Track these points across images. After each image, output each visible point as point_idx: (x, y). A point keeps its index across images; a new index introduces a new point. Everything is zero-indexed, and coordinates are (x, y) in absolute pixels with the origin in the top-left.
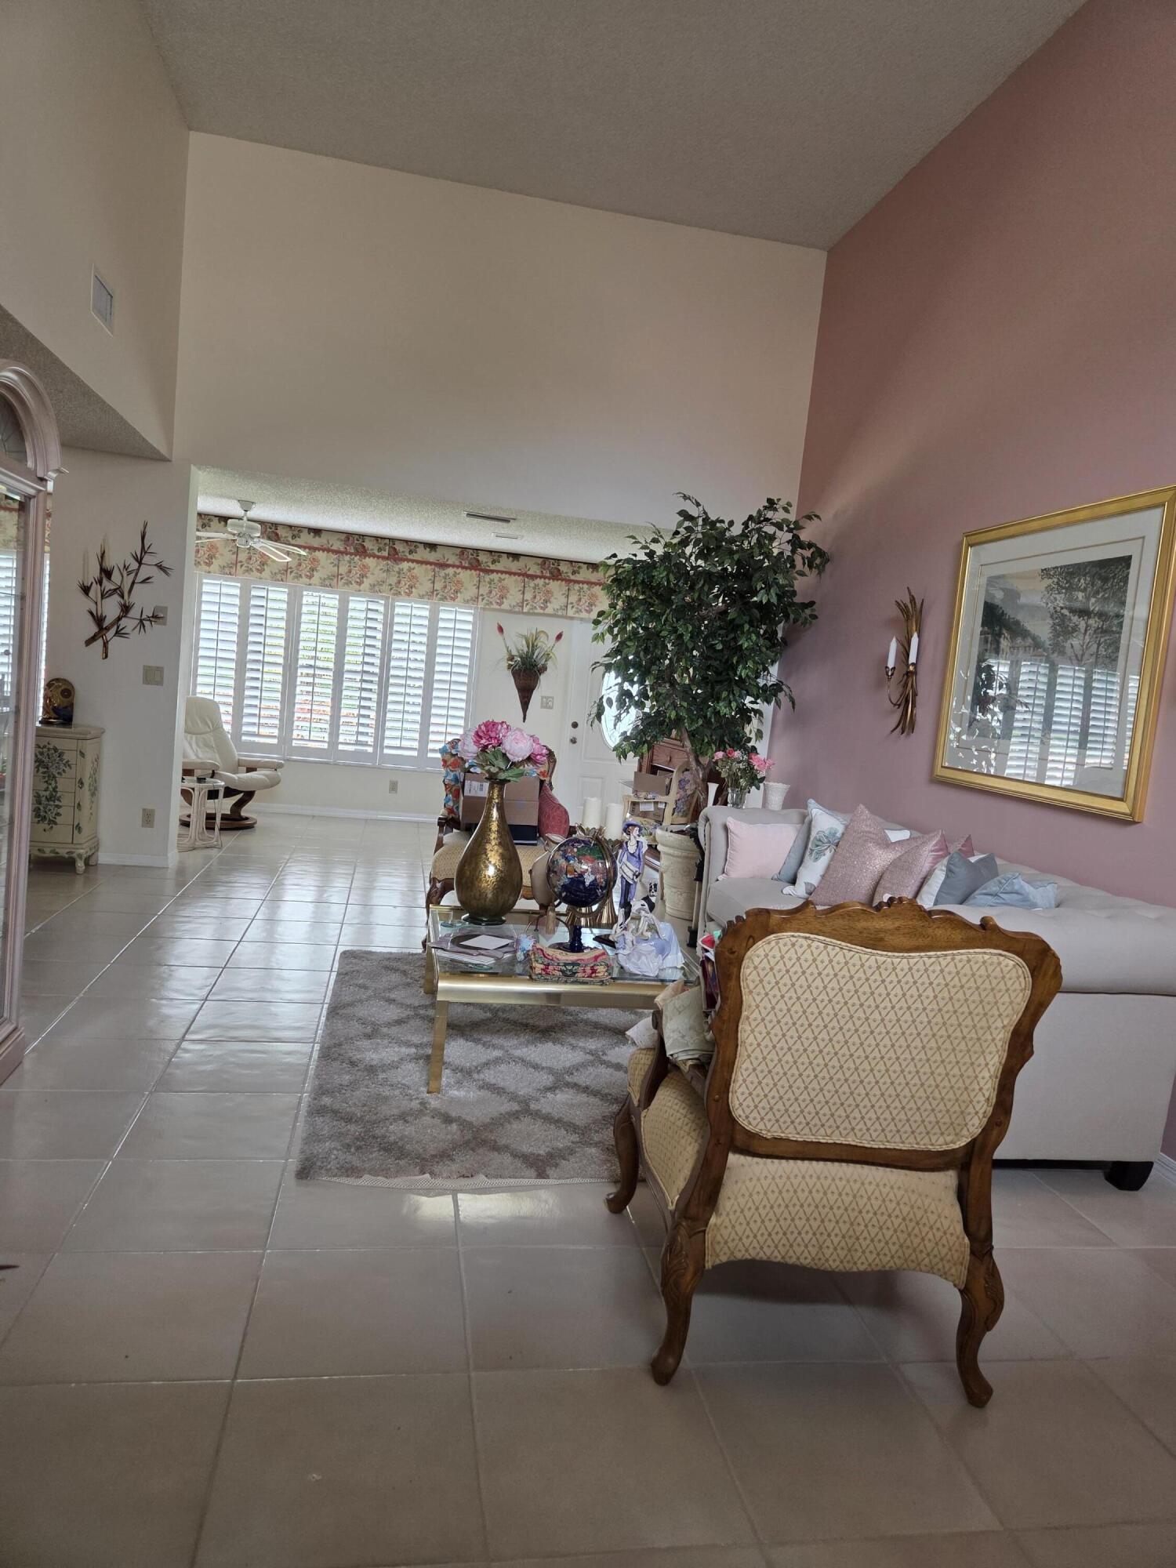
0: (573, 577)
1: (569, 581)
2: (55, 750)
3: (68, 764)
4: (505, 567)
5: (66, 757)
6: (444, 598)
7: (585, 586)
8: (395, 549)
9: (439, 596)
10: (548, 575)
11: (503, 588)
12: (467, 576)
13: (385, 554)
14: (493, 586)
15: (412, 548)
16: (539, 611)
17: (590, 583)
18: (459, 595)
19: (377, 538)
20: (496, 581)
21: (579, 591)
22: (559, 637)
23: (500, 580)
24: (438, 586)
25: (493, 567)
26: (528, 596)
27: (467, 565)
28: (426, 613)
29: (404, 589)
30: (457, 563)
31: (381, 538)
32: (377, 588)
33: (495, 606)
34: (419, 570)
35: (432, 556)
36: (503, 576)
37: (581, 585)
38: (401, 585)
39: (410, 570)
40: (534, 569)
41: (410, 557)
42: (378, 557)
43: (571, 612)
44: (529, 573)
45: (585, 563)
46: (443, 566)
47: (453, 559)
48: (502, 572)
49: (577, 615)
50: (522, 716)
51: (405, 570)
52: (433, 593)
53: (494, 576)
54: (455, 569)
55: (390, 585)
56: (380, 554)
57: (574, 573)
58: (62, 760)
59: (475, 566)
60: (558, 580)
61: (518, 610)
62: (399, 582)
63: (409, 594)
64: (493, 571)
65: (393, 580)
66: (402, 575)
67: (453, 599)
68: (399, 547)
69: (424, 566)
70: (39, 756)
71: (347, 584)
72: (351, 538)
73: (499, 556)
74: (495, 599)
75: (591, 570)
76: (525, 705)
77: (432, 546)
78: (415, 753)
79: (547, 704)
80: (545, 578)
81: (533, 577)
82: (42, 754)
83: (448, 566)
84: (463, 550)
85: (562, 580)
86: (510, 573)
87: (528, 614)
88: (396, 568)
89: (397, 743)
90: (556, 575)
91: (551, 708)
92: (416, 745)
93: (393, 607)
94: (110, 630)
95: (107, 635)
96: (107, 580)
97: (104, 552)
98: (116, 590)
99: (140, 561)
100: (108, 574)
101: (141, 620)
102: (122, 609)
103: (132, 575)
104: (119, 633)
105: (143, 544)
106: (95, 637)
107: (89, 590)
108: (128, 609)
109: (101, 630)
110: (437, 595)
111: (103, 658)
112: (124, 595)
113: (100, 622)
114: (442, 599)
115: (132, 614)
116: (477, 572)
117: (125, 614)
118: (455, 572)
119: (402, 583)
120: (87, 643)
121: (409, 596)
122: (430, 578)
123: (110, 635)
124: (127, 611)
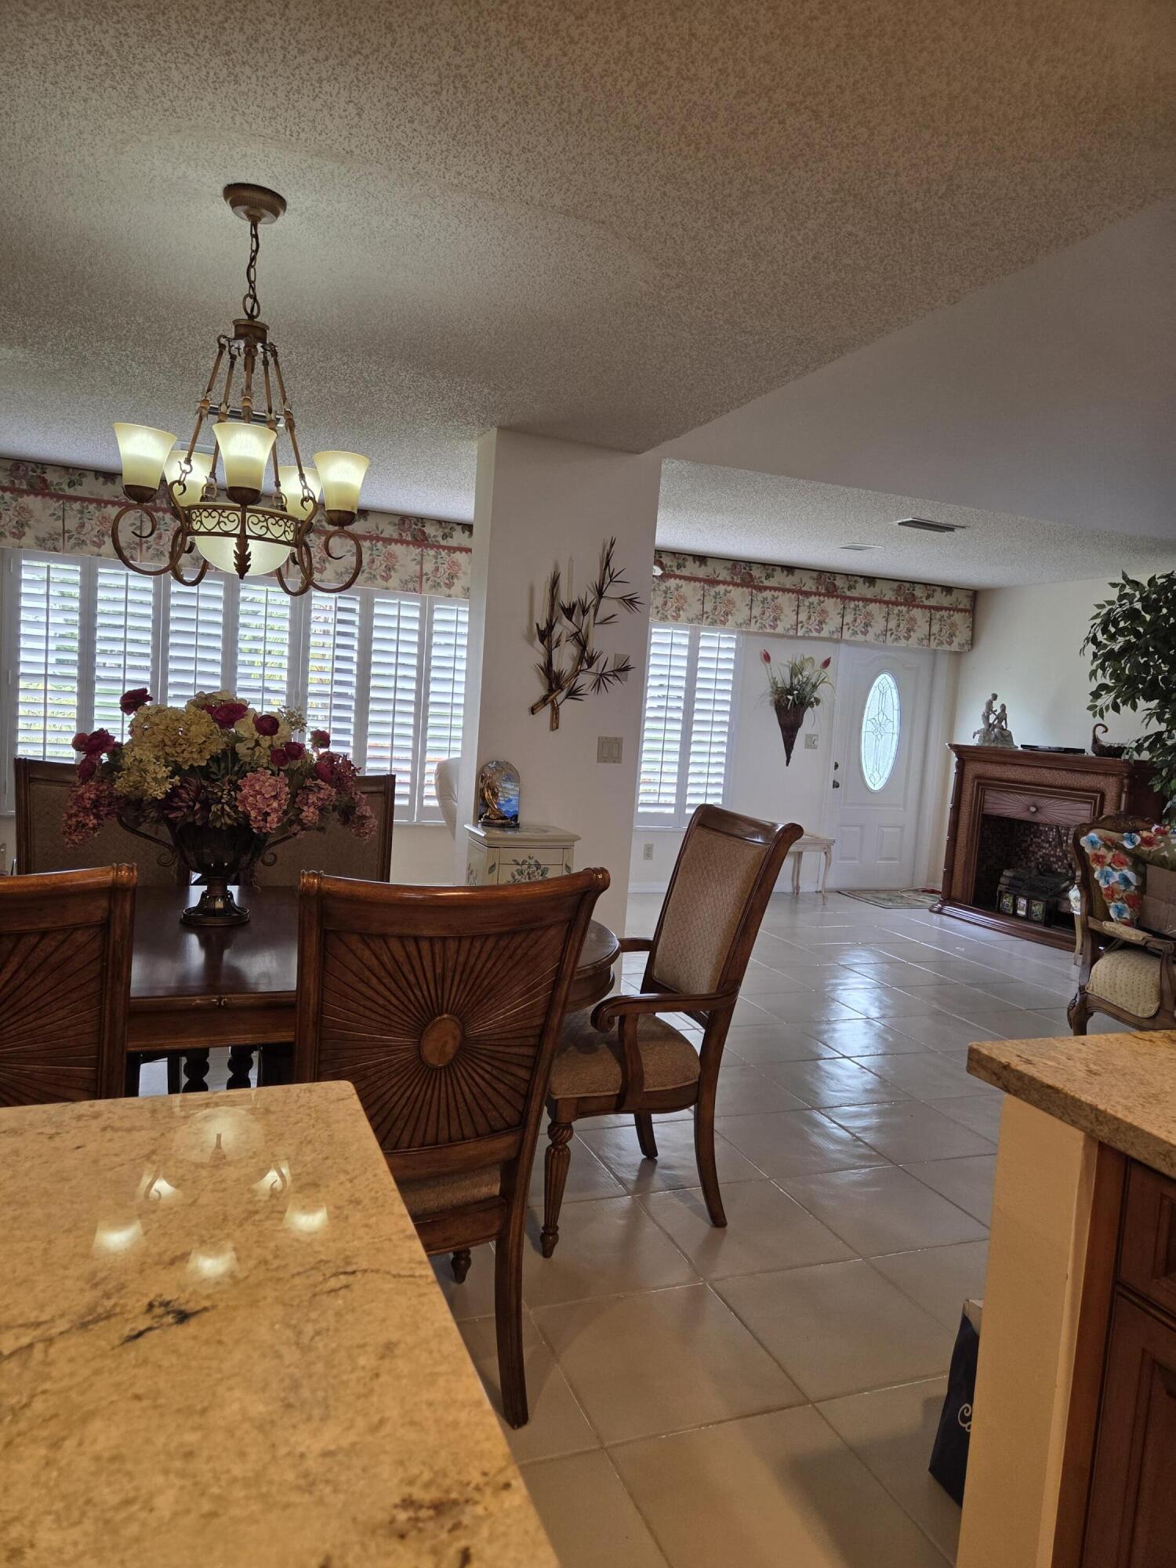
0: (849, 594)
1: (844, 598)
2: (538, 866)
4: (779, 583)
7: (861, 604)
8: (661, 563)
9: (709, 620)
10: (823, 591)
11: (777, 608)
12: (738, 594)
14: (766, 605)
15: (680, 561)
16: (815, 634)
17: (867, 601)
18: (730, 617)
20: (769, 600)
21: (855, 609)
22: (826, 663)
23: (774, 598)
24: (708, 607)
25: (767, 583)
26: (803, 617)
27: (739, 581)
28: (685, 641)
29: (670, 612)
30: (729, 579)
33: (769, 630)
34: (688, 589)
35: (702, 572)
36: (776, 594)
37: (856, 603)
38: (667, 608)
39: (678, 588)
40: (810, 585)
41: (678, 572)
43: (846, 635)
44: (804, 589)
45: (861, 576)
46: (713, 582)
47: (724, 574)
48: (775, 589)
49: (853, 638)
50: (785, 759)
51: (672, 589)
52: (702, 615)
53: (768, 594)
54: (726, 587)
55: (656, 607)
57: (850, 588)
59: (748, 582)
60: (833, 597)
61: (790, 637)
62: (665, 604)
63: (676, 618)
64: (766, 588)
65: (658, 601)
66: (669, 595)
67: (724, 623)
68: (665, 560)
69: (692, 583)
70: (517, 877)
73: (773, 570)
74: (768, 622)
75: (867, 584)
76: (789, 746)
77: (702, 559)
78: (671, 810)
79: (811, 743)
80: (820, 594)
81: (807, 594)
82: (521, 873)
83: (718, 583)
84: (736, 562)
85: (837, 597)
86: (784, 590)
87: (803, 638)
88: (662, 586)
89: (653, 799)
90: (832, 592)
91: (815, 748)
92: (673, 800)
94: (562, 690)
95: (557, 698)
96: (565, 620)
97: (555, 582)
98: (575, 635)
99: (600, 593)
100: (569, 612)
101: (601, 675)
102: (580, 662)
103: (592, 611)
104: (573, 694)
105: (605, 569)
106: (544, 701)
107: (545, 635)
108: (591, 661)
109: (551, 691)
110: (707, 618)
111: (552, 729)
112: (585, 642)
113: (553, 680)
114: (712, 624)
115: (593, 669)
116: (750, 589)
117: (585, 666)
118: (726, 590)
119: (669, 604)
120: (533, 711)
121: (677, 620)
122: (699, 597)
123: (561, 696)
124: (590, 664)
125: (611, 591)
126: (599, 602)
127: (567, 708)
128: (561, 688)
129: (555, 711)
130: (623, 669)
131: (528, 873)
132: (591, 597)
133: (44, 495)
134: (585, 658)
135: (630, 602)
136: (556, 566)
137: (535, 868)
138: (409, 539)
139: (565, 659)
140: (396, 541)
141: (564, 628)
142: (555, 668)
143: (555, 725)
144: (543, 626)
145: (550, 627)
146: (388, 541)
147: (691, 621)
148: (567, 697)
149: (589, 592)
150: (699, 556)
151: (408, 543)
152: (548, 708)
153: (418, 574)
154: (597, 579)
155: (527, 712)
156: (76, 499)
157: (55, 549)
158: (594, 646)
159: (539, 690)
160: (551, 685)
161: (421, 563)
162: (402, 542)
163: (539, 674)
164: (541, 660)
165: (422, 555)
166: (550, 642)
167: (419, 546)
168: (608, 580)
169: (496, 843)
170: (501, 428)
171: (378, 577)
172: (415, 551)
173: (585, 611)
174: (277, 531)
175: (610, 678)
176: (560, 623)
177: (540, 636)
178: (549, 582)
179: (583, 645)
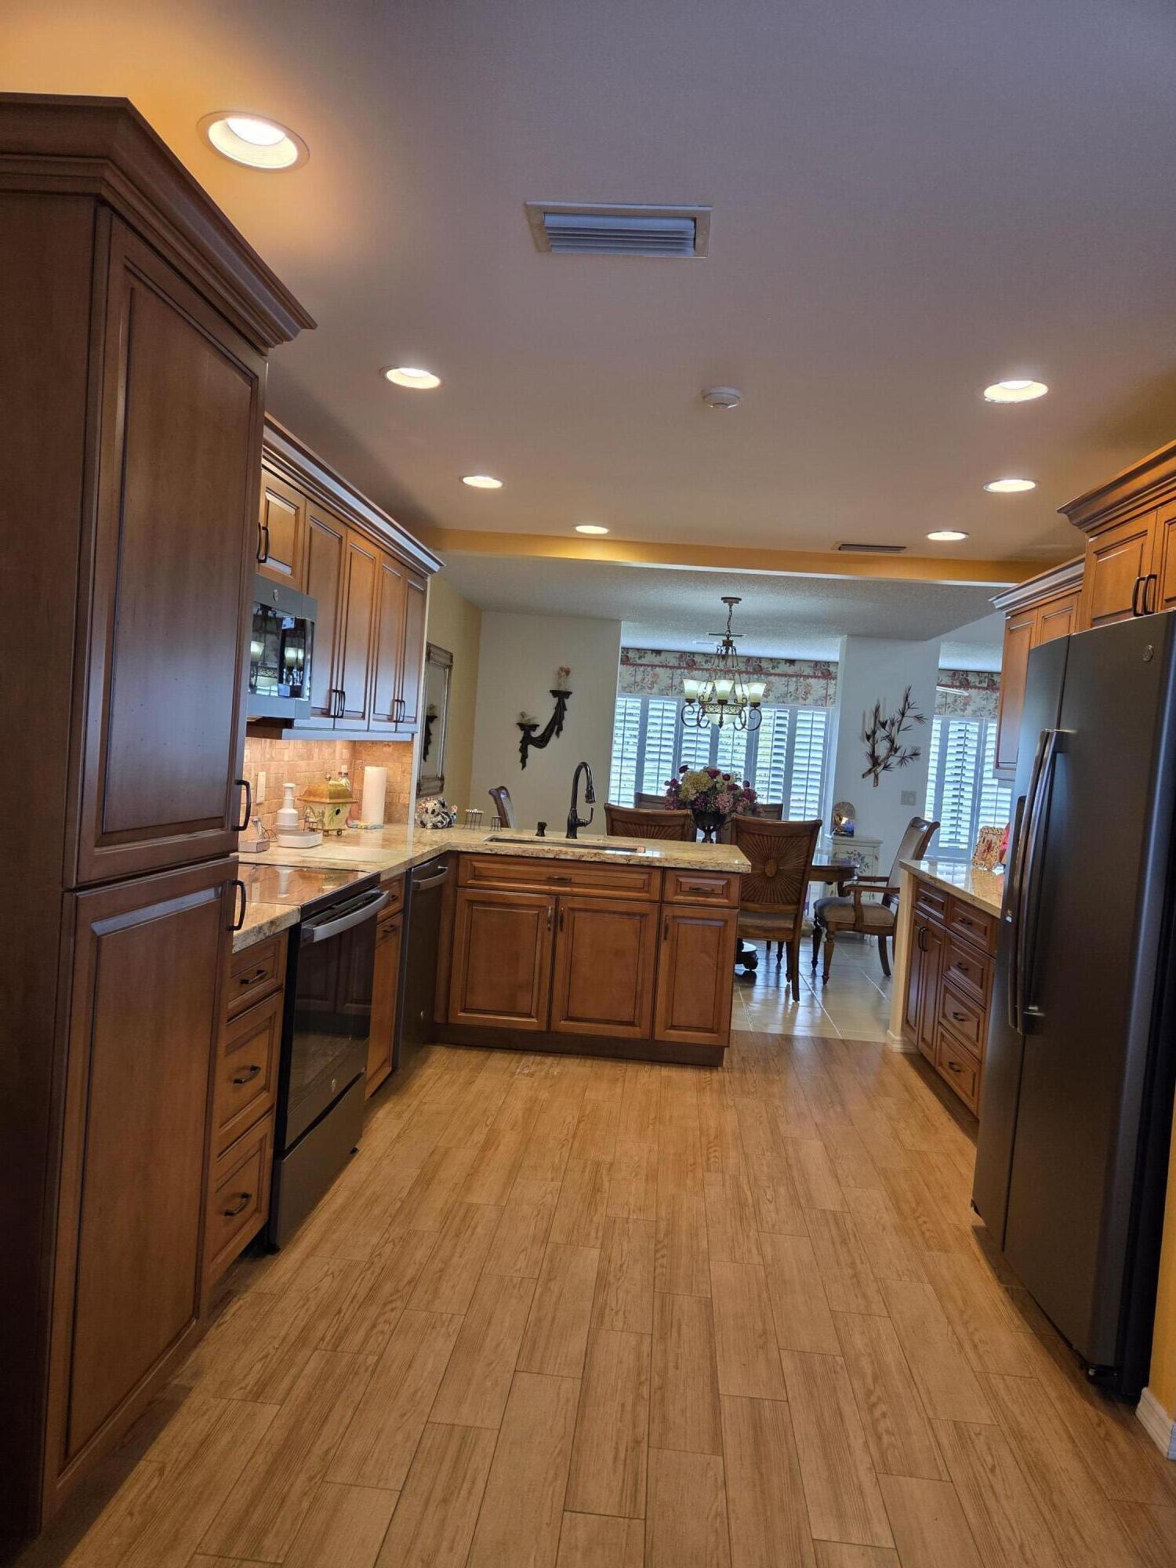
93: (986, 728)
95: (877, 770)
96: (882, 729)
97: (877, 710)
98: (887, 736)
99: (903, 714)
100: (884, 725)
101: (902, 758)
102: (891, 750)
103: (897, 724)
104: (886, 767)
106: (869, 772)
107: (870, 737)
108: (896, 750)
109: (874, 766)
111: (874, 786)
112: (894, 740)
113: (875, 760)
115: (898, 754)
117: (893, 753)
120: (863, 776)
123: (880, 769)
124: (896, 752)
125: (908, 713)
126: (902, 720)
127: (883, 775)
128: (880, 765)
129: (876, 777)
130: (916, 754)
131: (854, 859)
132: (898, 717)
133: (627, 664)
134: (893, 749)
135: (919, 718)
136: (878, 702)
137: (858, 856)
139: (882, 749)
140: (812, 677)
141: (881, 733)
142: (876, 754)
143: (877, 785)
144: (869, 733)
145: (874, 732)
148: (883, 769)
149: (896, 714)
152: (872, 775)
154: (901, 706)
155: (860, 777)
156: (641, 665)
157: (631, 692)
158: (897, 743)
159: (867, 766)
160: (874, 763)
163: (867, 756)
164: (869, 750)
166: (874, 741)
168: (907, 707)
170: (849, 635)
171: (800, 698)
173: (893, 724)
174: (733, 711)
175: (908, 760)
176: (880, 730)
177: (868, 737)
178: (874, 710)
179: (892, 742)
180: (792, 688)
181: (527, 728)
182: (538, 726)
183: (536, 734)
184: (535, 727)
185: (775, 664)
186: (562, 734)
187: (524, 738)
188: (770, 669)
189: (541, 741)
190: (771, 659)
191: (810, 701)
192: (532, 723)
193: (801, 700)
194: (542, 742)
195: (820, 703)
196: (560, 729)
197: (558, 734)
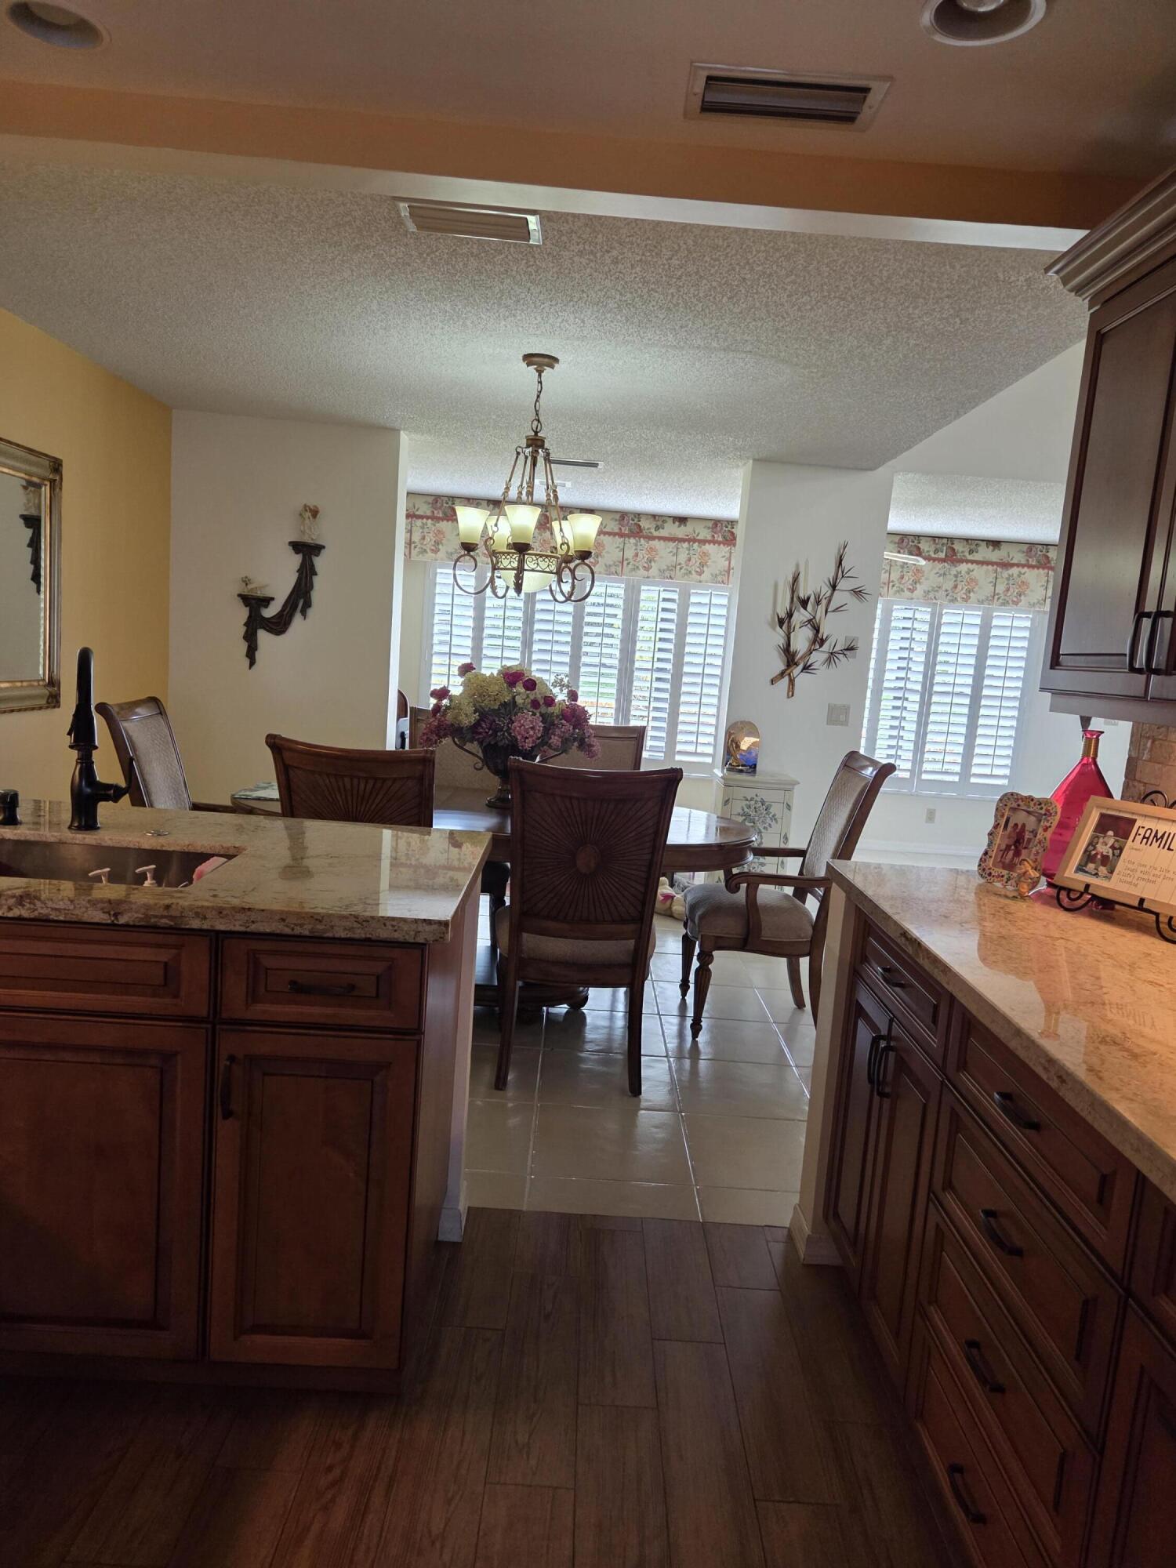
2: (763, 803)
3: (774, 818)
5: (772, 810)
6: (1005, 603)
8: (953, 549)
9: (1000, 601)
12: (1032, 576)
13: (942, 555)
18: (1022, 597)
19: (934, 538)
24: (1000, 588)
28: (977, 621)
29: (960, 594)
30: (1023, 561)
31: (939, 537)
32: (931, 595)
34: (979, 572)
35: (994, 555)
38: (957, 590)
39: (969, 572)
41: (970, 557)
42: (934, 560)
46: (1007, 565)
47: (1018, 557)
51: (963, 573)
52: (994, 597)
54: (1020, 569)
55: (947, 591)
56: (936, 556)
58: (768, 814)
62: (956, 587)
63: (966, 600)
65: (949, 585)
66: (959, 579)
67: (1016, 603)
68: (958, 547)
69: (985, 567)
70: (746, 810)
71: (898, 591)
72: (906, 540)
77: (995, 544)
78: (956, 779)
82: (749, 807)
83: (1012, 565)
84: (1031, 545)
88: (954, 571)
89: (938, 767)
92: (957, 769)
93: (941, 616)
94: (797, 666)
95: (794, 671)
96: (802, 610)
97: (796, 579)
98: (810, 621)
99: (834, 587)
100: (804, 603)
101: (832, 653)
102: (814, 642)
103: (824, 602)
104: (806, 668)
105: (839, 567)
106: (782, 674)
107: (784, 621)
108: (822, 642)
109: (789, 665)
110: (999, 598)
111: (788, 697)
112: (819, 627)
113: (790, 658)
114: (1003, 604)
115: (826, 647)
116: (1046, 571)
117: (817, 647)
118: (1020, 572)
119: (960, 587)
120: (773, 682)
121: (966, 601)
122: (991, 580)
123: (797, 671)
124: (821, 645)
125: (842, 584)
126: (832, 594)
127: (802, 680)
128: (797, 664)
129: (792, 682)
130: (851, 649)
131: (755, 808)
132: (826, 590)
134: (818, 640)
135: (858, 593)
136: (797, 566)
137: (760, 804)
138: (720, 539)
139: (801, 641)
140: (709, 542)
141: (801, 616)
142: (792, 648)
143: (791, 693)
144: (783, 615)
145: (790, 615)
146: (703, 542)
147: (980, 602)
148: (802, 671)
149: (824, 585)
150: (993, 541)
151: (719, 543)
152: (786, 679)
153: (726, 569)
154: (831, 575)
155: (769, 683)
158: (825, 631)
159: (779, 665)
160: (788, 662)
161: (729, 559)
162: (713, 542)
163: (780, 654)
164: (782, 642)
165: (731, 553)
166: (789, 627)
167: (728, 545)
168: (840, 575)
169: (731, 783)
170: (755, 460)
171: (693, 572)
172: (725, 549)
173: (818, 602)
174: (543, 565)
175: (840, 657)
176: (799, 611)
177: (781, 622)
178: (790, 579)
179: (817, 629)
180: (682, 557)
181: (254, 603)
182: (273, 599)
183: (269, 612)
184: (267, 601)
185: (659, 523)
186: (310, 612)
187: (250, 617)
188: (653, 530)
189: (277, 624)
190: (654, 516)
191: (706, 576)
192: (259, 594)
193: (695, 575)
194: (279, 625)
195: (719, 578)
196: (308, 604)
197: (304, 613)
